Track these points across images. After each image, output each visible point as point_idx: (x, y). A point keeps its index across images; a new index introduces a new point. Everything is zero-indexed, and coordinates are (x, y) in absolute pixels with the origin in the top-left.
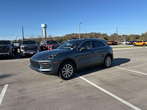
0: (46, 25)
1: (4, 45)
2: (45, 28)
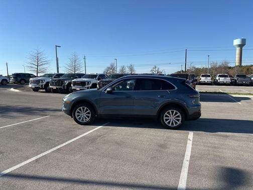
0: (244, 41)
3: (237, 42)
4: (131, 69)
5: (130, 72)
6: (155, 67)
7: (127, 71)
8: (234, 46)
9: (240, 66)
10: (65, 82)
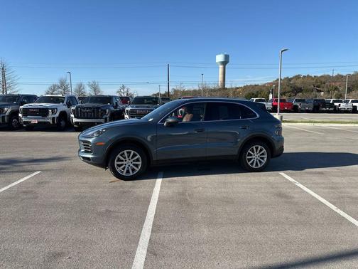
0: (227, 57)
1: (96, 105)
2: (224, 63)
3: (220, 58)
4: (95, 89)
5: (93, 94)
6: (124, 87)
7: (89, 92)
8: (216, 63)
9: (224, 88)
10: (6, 109)
